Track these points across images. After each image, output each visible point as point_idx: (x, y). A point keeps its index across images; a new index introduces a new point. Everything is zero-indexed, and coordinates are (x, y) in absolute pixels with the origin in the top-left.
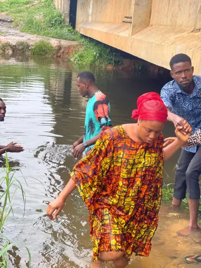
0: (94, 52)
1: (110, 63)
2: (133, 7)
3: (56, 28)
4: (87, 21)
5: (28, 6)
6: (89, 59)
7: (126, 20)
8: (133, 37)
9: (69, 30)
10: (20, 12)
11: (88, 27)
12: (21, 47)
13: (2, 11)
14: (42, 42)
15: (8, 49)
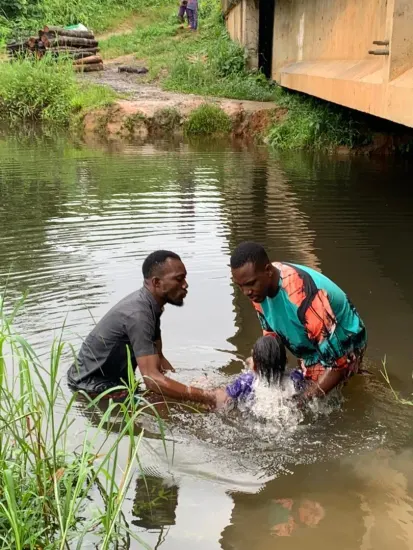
0: (309, 121)
1: (343, 143)
2: (390, 20)
3: (232, 79)
4: (294, 60)
5: (177, 38)
6: (300, 137)
7: (376, 48)
8: (392, 83)
9: (259, 80)
10: (161, 51)
11: (298, 71)
12: (163, 121)
13: (127, 53)
14: (205, 107)
15: (139, 127)
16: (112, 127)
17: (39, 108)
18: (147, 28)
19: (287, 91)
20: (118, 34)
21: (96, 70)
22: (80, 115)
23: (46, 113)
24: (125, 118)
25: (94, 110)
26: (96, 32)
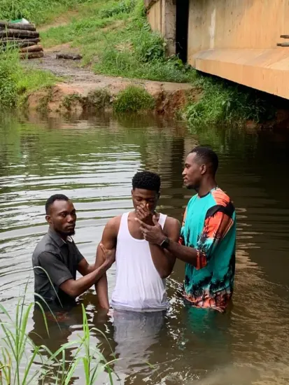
0: (221, 100)
1: (251, 118)
3: (154, 64)
4: (208, 47)
5: (106, 29)
6: (213, 113)
9: (176, 65)
10: (93, 40)
11: (209, 57)
12: (96, 100)
13: (64, 42)
14: (131, 88)
15: (75, 105)
16: (52, 106)
18: (80, 21)
19: (201, 74)
20: (56, 26)
21: (36, 57)
22: (25, 95)
24: (63, 98)
25: (36, 91)
26: (37, 25)
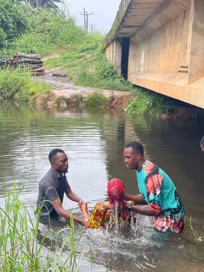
0: (147, 101)
1: (164, 112)
2: (188, 56)
3: (108, 80)
4: (139, 71)
5: (81, 60)
6: (143, 109)
7: (182, 69)
8: (190, 86)
9: (121, 81)
10: (74, 66)
11: (141, 77)
12: (75, 100)
13: (56, 66)
14: (95, 94)
15: (63, 103)
16: (49, 103)
17: (14, 93)
18: (66, 55)
19: (135, 86)
20: (52, 57)
21: (41, 75)
22: (34, 97)
23: (17, 96)
24: (56, 99)
26: (41, 57)
